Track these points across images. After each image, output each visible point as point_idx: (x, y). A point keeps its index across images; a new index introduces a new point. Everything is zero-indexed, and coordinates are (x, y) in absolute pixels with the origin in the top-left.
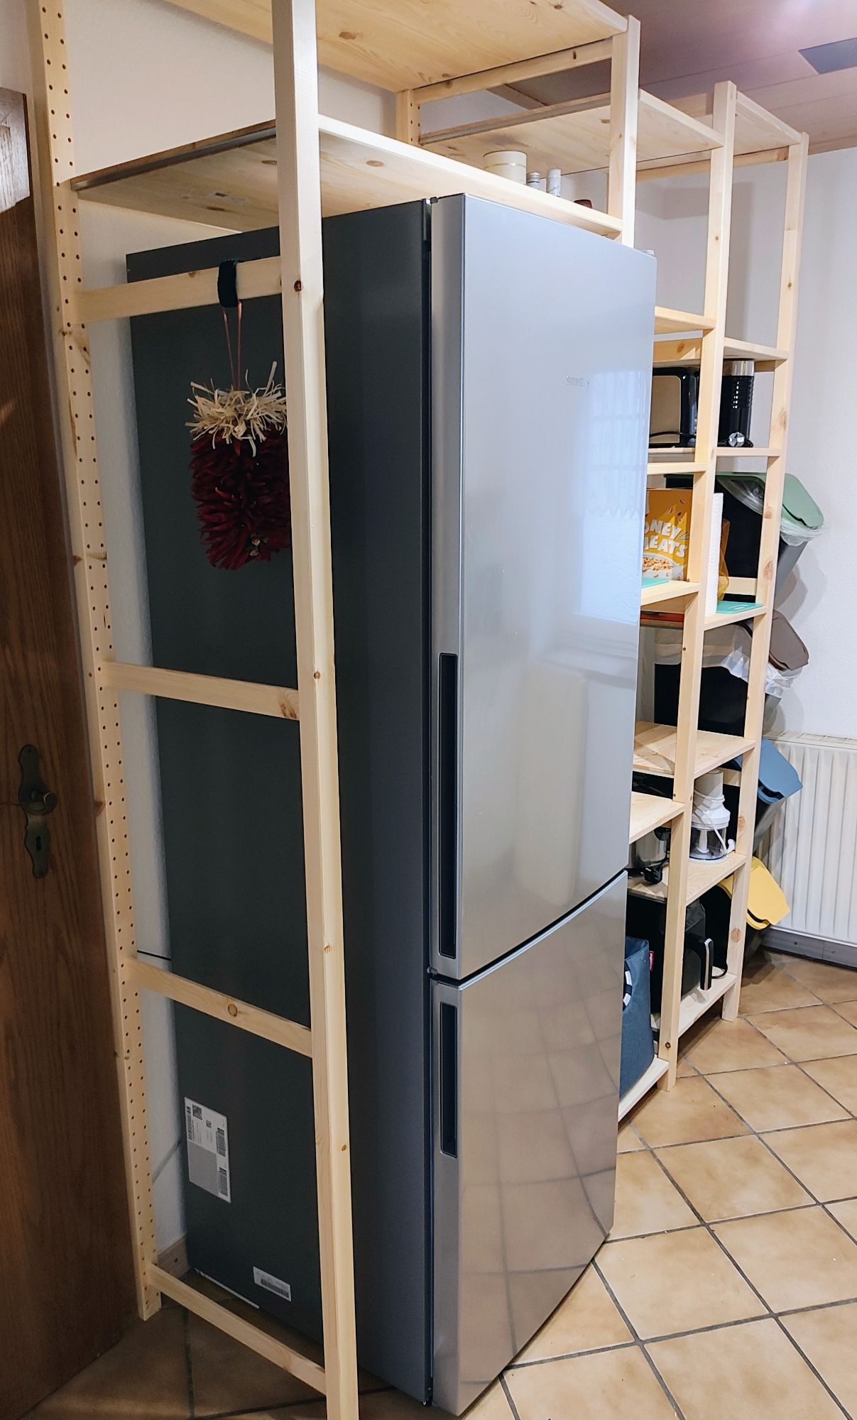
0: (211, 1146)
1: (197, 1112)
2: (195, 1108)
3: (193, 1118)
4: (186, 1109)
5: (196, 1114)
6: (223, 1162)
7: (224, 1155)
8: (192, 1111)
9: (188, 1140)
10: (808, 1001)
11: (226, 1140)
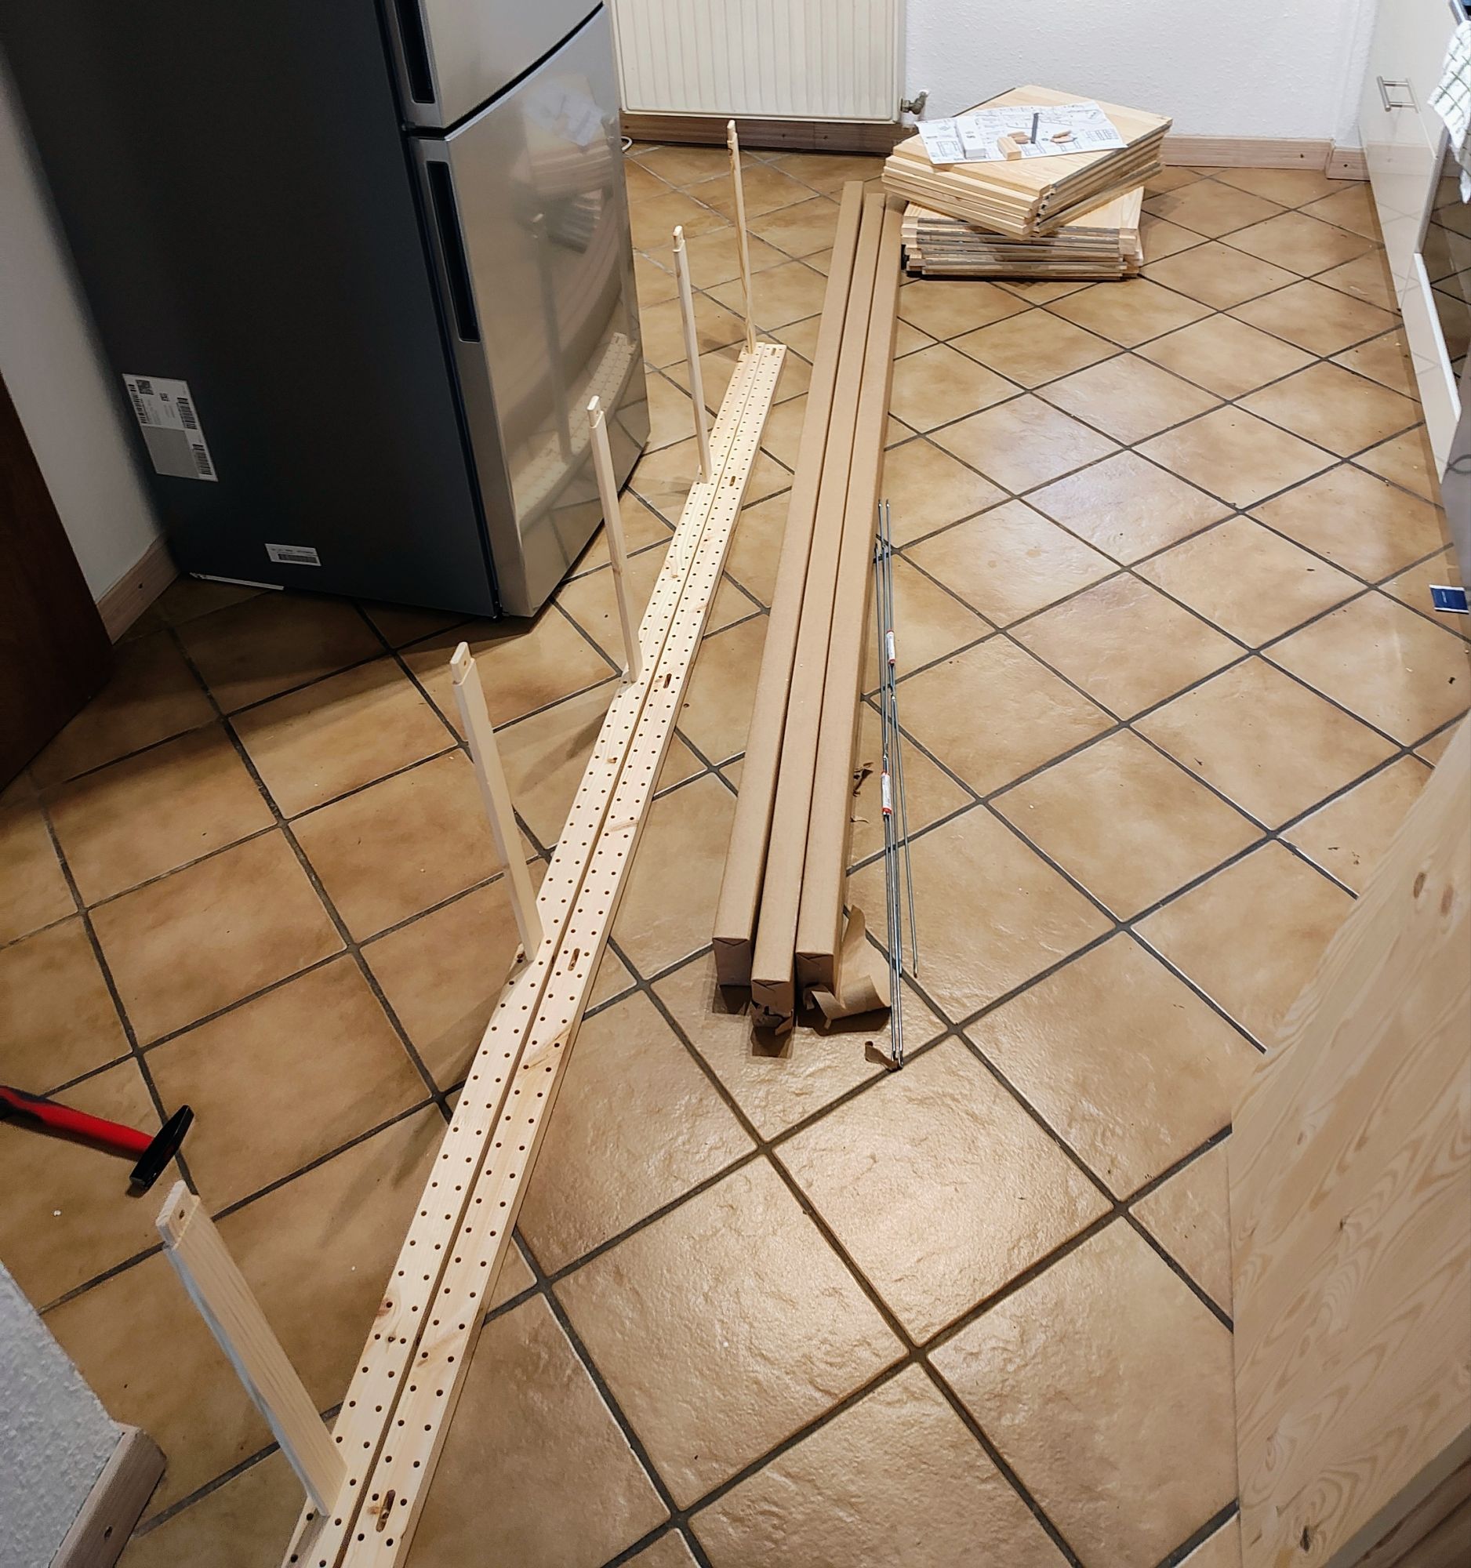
0: (177, 423)
1: (145, 387)
2: (140, 384)
3: (141, 396)
4: (129, 388)
5: (144, 390)
6: (196, 436)
7: (194, 428)
8: (137, 389)
9: (142, 424)
10: (802, 195)
11: (192, 409)
